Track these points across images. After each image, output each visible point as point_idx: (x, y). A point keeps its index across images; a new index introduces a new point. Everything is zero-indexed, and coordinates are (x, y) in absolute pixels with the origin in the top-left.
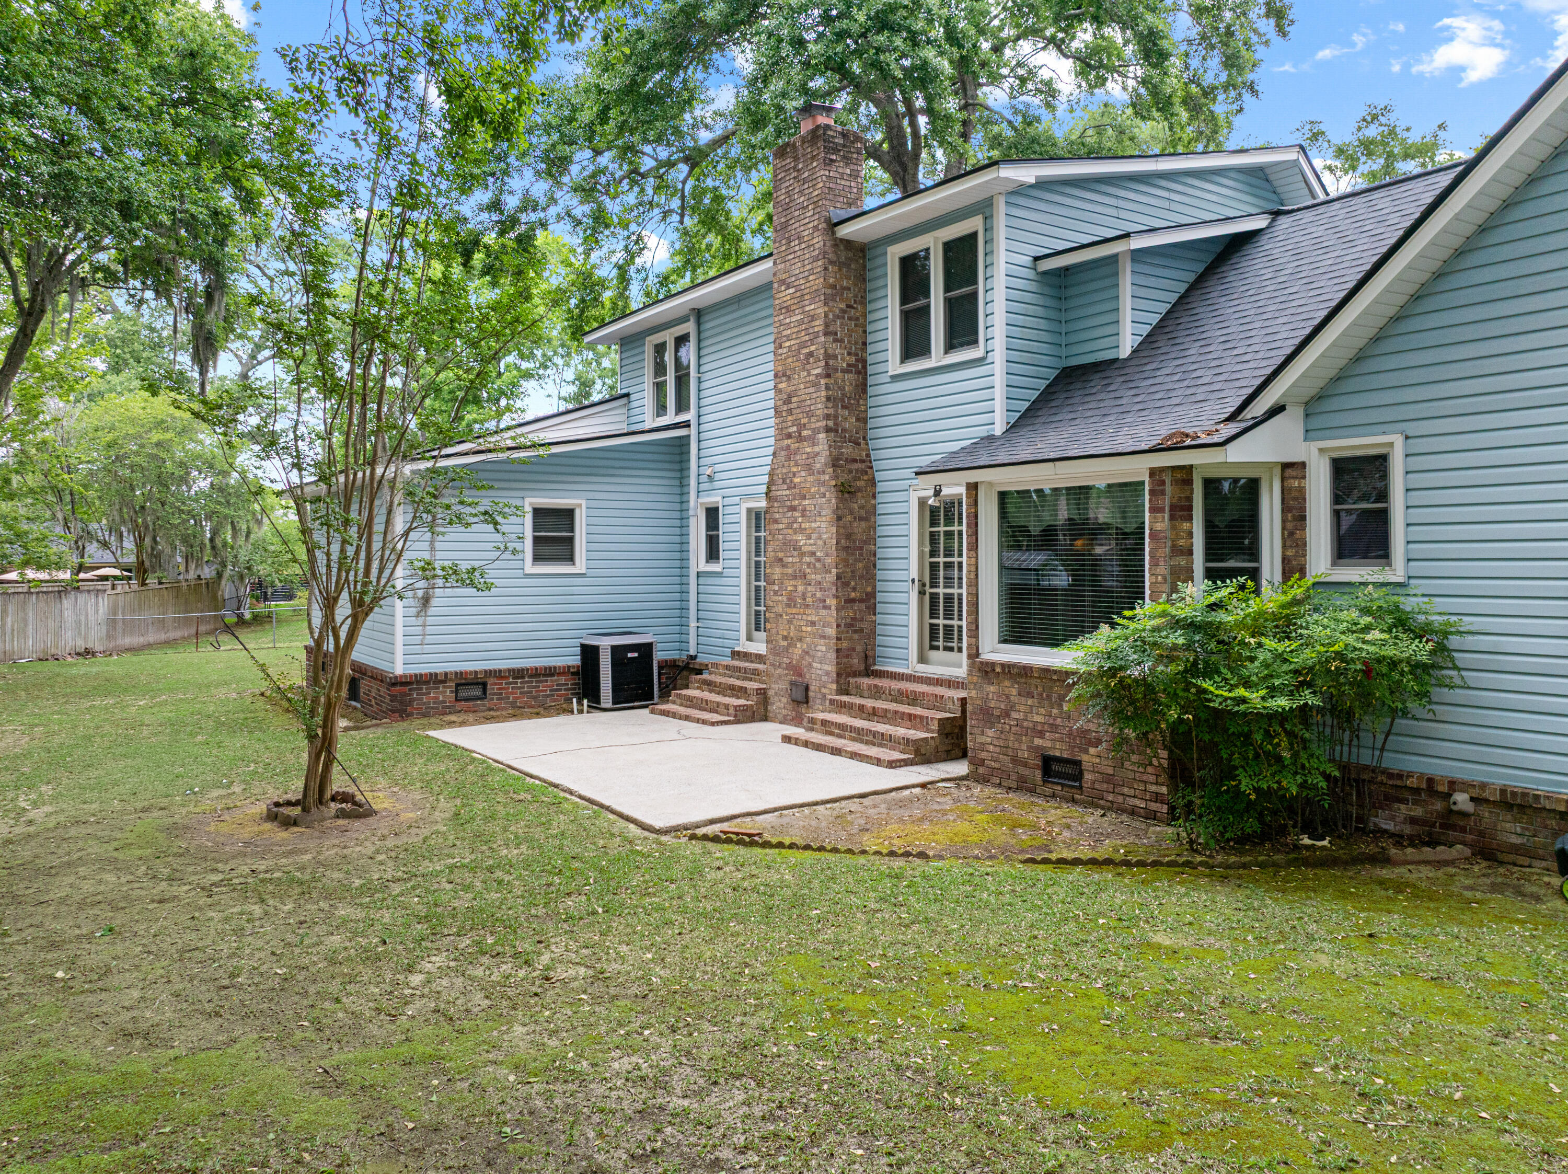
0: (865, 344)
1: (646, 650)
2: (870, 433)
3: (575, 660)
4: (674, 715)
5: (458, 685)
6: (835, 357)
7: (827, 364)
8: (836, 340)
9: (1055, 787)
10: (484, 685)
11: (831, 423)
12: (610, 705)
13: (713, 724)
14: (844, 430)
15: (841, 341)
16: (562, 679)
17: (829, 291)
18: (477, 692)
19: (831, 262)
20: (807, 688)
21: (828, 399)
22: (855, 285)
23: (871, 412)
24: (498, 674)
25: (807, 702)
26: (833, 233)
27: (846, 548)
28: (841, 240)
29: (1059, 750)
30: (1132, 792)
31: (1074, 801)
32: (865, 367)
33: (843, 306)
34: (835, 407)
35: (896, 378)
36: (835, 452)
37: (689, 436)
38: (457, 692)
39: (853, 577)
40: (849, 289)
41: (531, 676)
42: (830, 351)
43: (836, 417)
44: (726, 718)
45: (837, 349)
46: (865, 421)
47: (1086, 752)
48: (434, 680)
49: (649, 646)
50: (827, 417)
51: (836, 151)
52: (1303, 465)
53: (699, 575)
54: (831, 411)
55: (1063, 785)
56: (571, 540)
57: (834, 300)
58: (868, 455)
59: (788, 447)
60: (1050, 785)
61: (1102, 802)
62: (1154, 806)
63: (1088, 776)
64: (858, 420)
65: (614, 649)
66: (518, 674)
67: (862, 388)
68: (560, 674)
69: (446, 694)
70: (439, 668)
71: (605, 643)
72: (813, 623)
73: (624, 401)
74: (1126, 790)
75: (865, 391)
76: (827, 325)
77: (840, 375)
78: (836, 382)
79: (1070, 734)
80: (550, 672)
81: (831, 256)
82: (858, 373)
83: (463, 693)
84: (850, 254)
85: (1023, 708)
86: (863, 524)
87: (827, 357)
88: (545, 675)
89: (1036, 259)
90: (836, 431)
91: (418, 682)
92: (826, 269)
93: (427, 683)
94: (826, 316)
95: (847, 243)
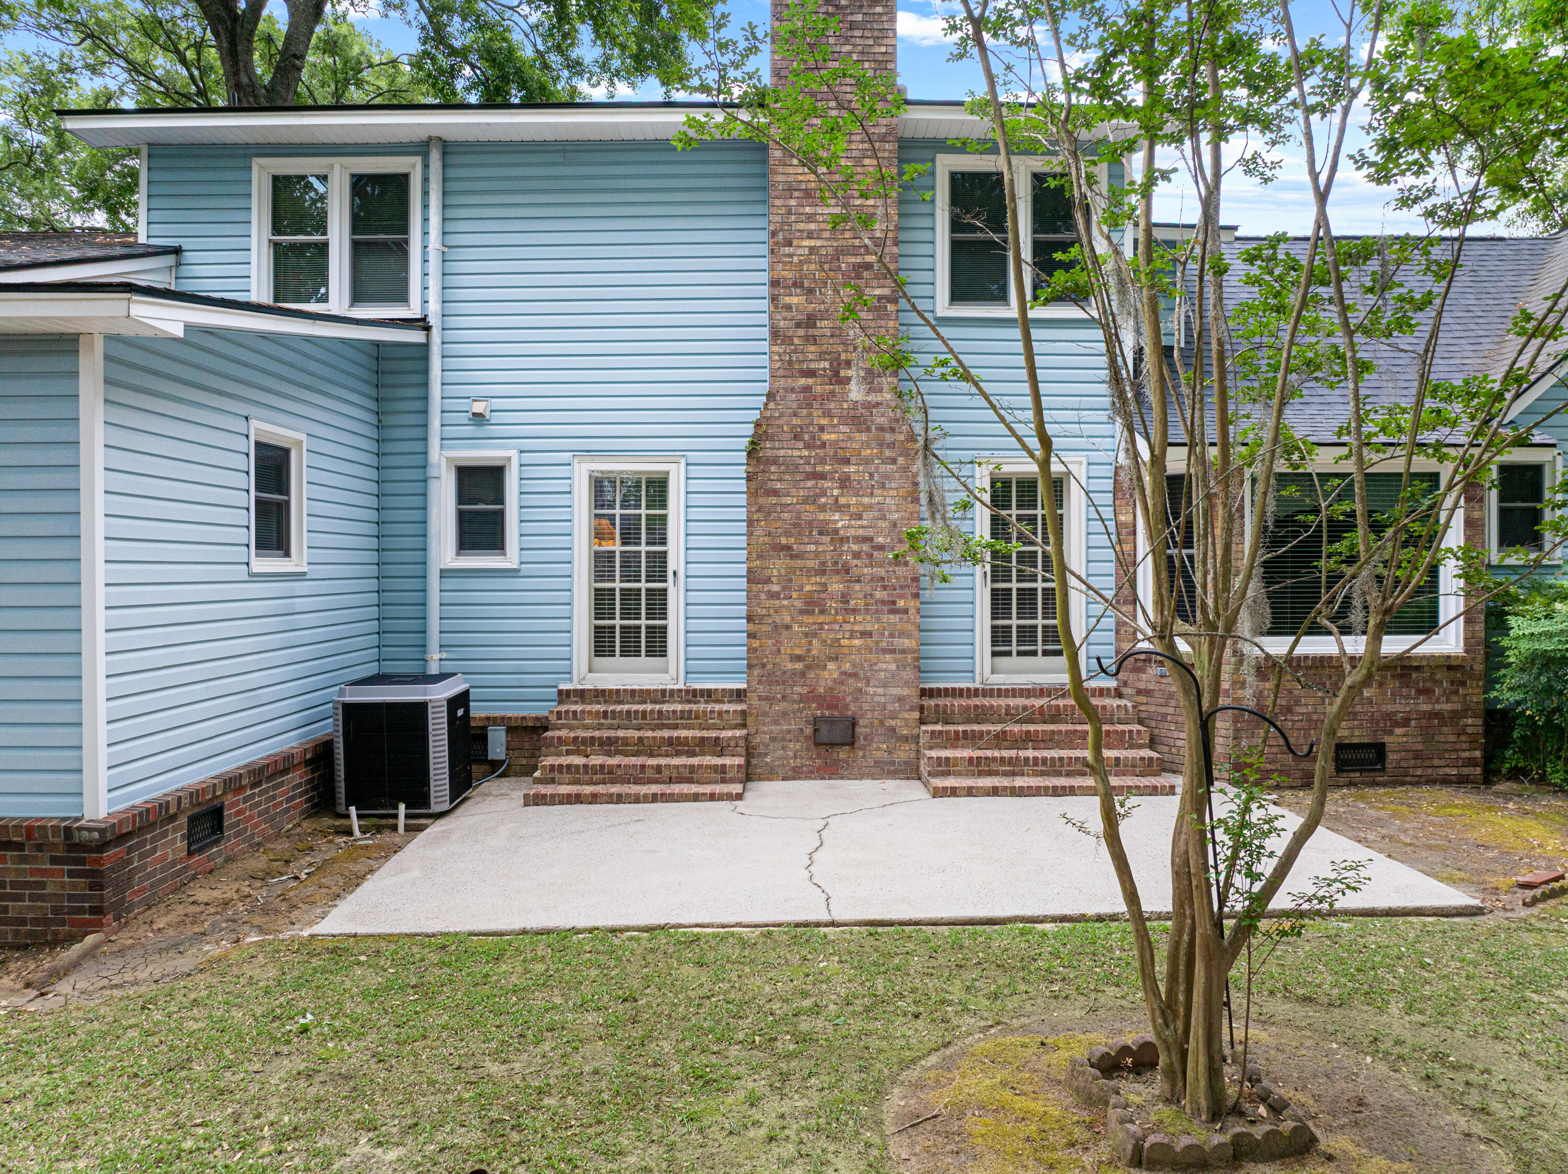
9: (1352, 775)
12: (448, 806)
18: (210, 829)
20: (854, 724)
25: (852, 744)
29: (1360, 736)
30: (1443, 762)
31: (1378, 784)
37: (426, 345)
38: (189, 836)
47: (1391, 733)
53: (445, 574)
55: (1361, 771)
59: (807, 389)
60: (1345, 774)
61: (1408, 779)
62: (1466, 771)
63: (1392, 757)
69: (178, 845)
72: (866, 634)
73: (170, 260)
74: (1436, 762)
79: (1371, 720)
85: (1311, 701)
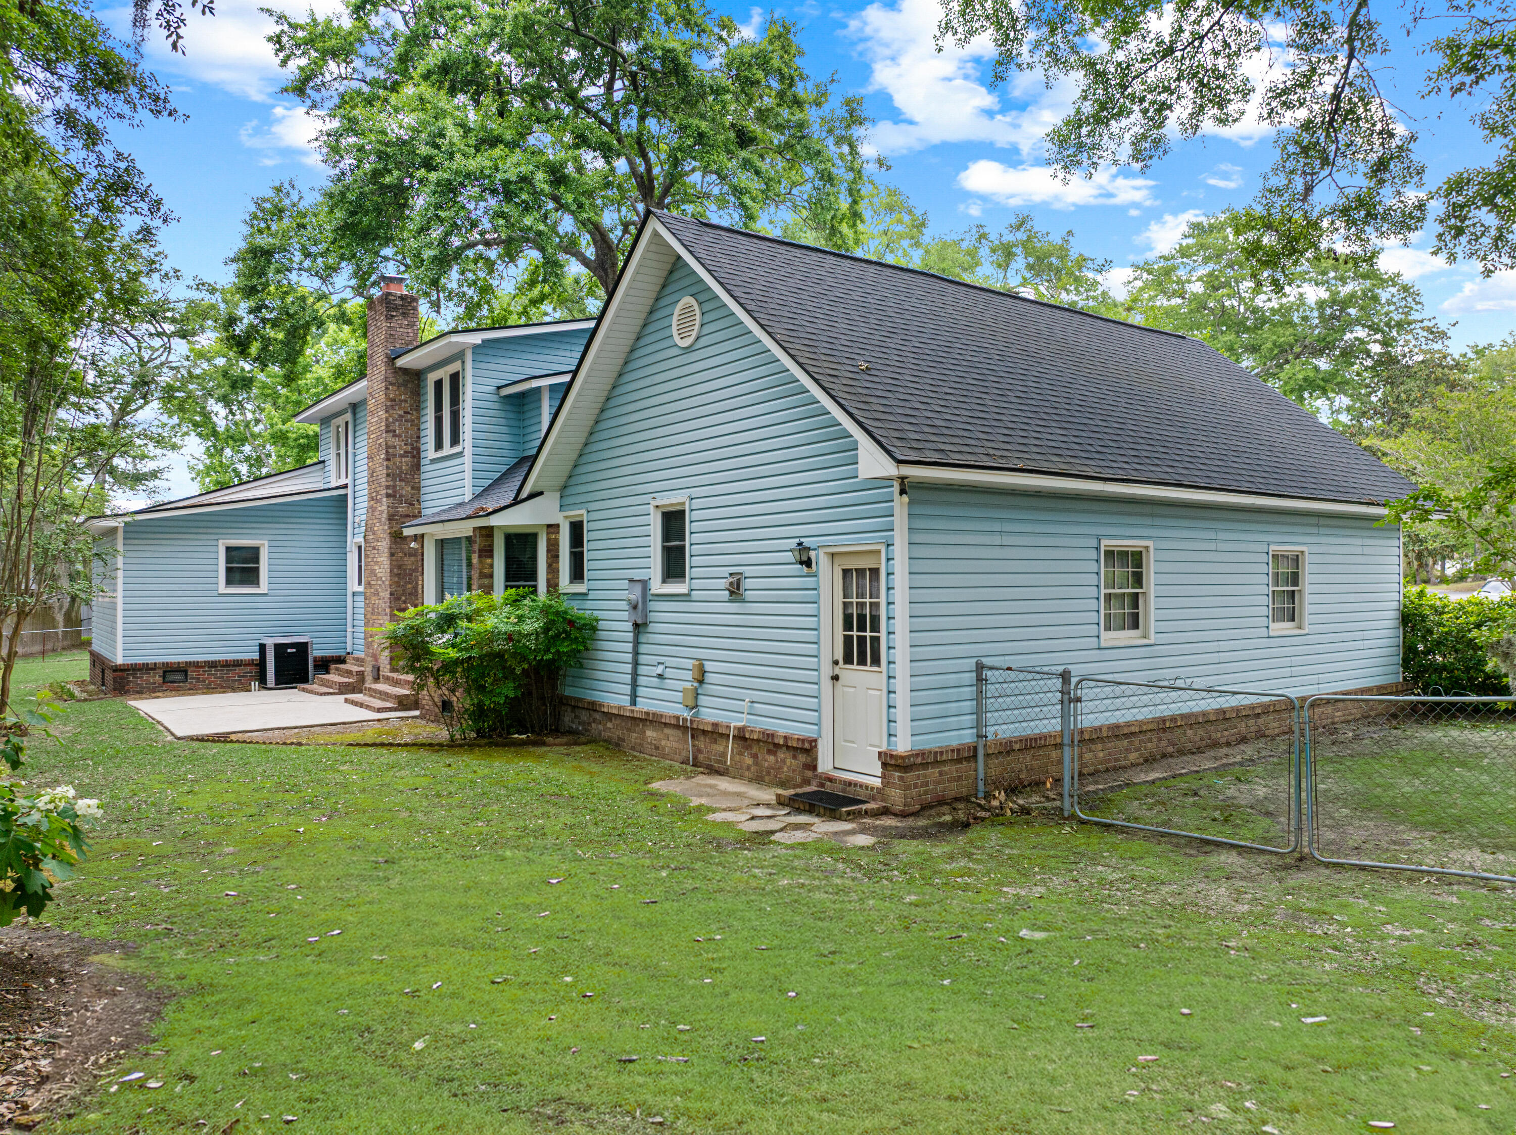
0: (419, 437)
1: (303, 648)
2: (423, 498)
3: (256, 656)
4: (311, 692)
5: (165, 672)
6: (394, 447)
7: (387, 452)
8: (395, 436)
10: (186, 672)
11: (390, 491)
12: (273, 686)
13: (321, 694)
14: (401, 496)
15: (399, 436)
16: (248, 669)
17: (389, 403)
18: (180, 677)
19: (392, 384)
21: (388, 475)
22: (411, 398)
23: (423, 483)
24: (196, 665)
25: (378, 679)
26: (393, 364)
27: (398, 575)
28: (400, 369)
32: (419, 453)
33: (401, 412)
34: (394, 480)
35: (433, 461)
36: (392, 511)
37: (346, 495)
38: (164, 676)
39: (404, 594)
40: (406, 401)
41: (223, 666)
42: (390, 443)
43: (394, 487)
44: (331, 690)
45: (396, 441)
46: (419, 489)
48: (146, 668)
49: (305, 644)
50: (388, 487)
51: (396, 308)
52: (558, 525)
53: (354, 594)
54: (391, 483)
56: (257, 570)
57: (393, 409)
58: (420, 512)
64: (413, 488)
65: (277, 646)
66: (213, 665)
67: (417, 466)
68: (245, 665)
69: (157, 678)
70: (150, 660)
71: (270, 642)
72: (381, 625)
73: (321, 466)
75: (419, 469)
76: (387, 426)
77: (398, 459)
78: (394, 464)
80: (237, 664)
81: (392, 380)
82: (414, 457)
83: (171, 677)
84: (407, 378)
86: (412, 559)
87: (388, 447)
88: (234, 666)
89: (499, 388)
90: (395, 496)
91: (134, 670)
92: (387, 388)
93: (139, 670)
94: (387, 419)
95: (405, 371)
